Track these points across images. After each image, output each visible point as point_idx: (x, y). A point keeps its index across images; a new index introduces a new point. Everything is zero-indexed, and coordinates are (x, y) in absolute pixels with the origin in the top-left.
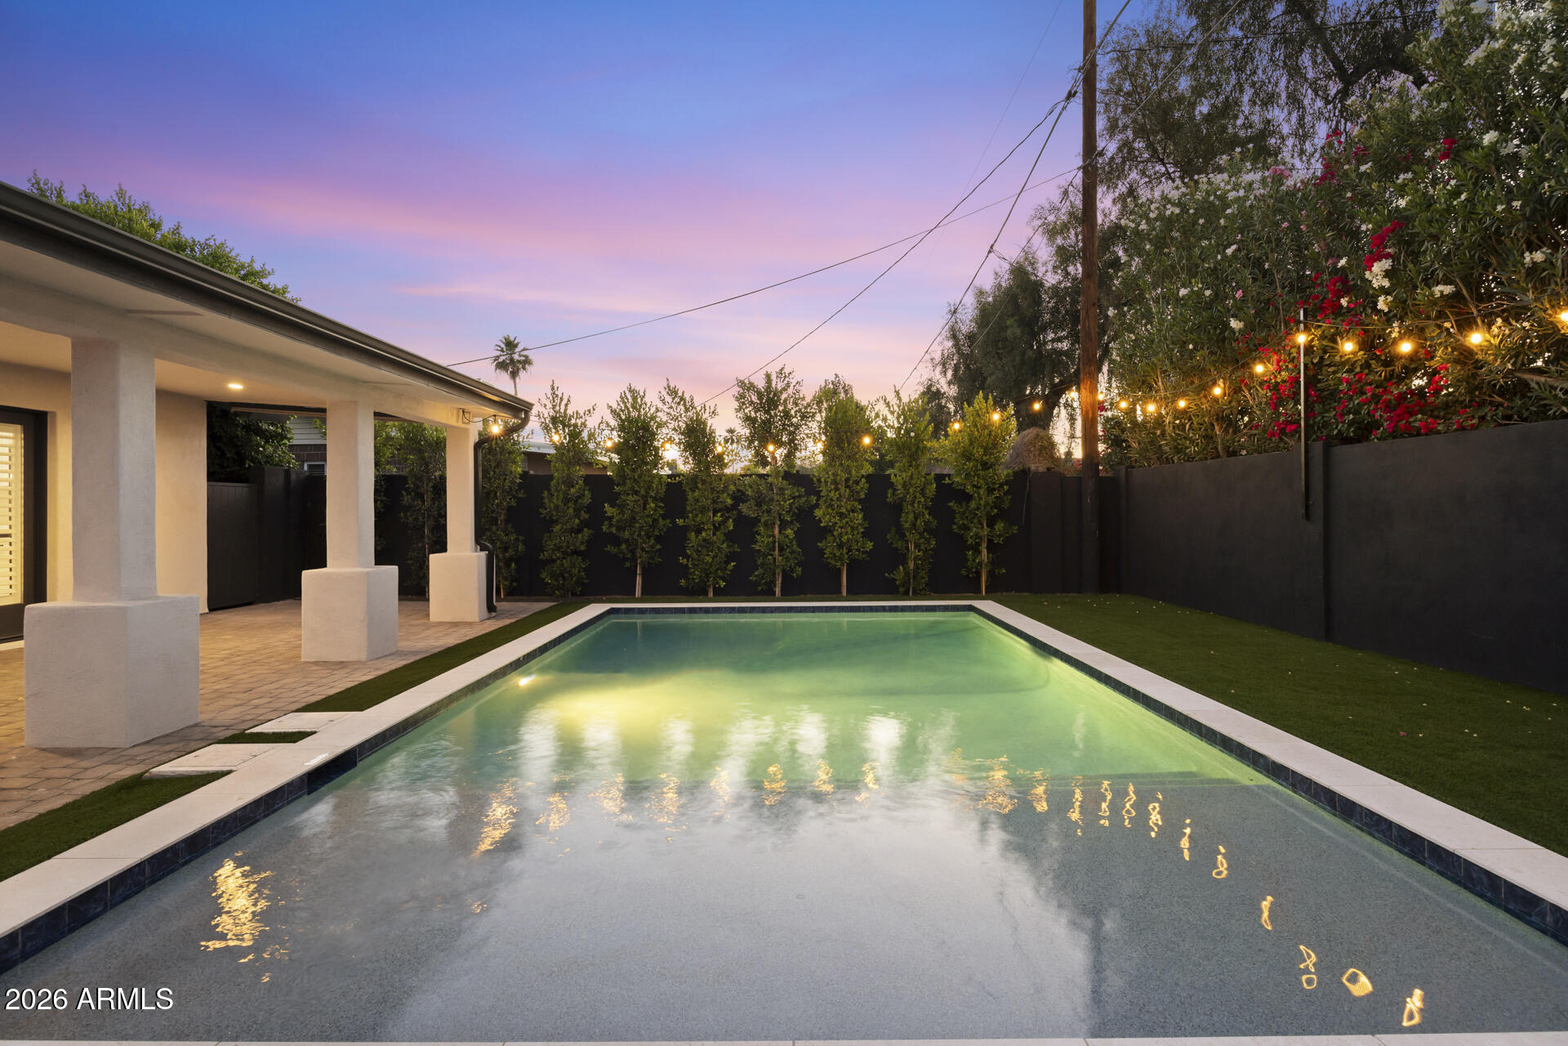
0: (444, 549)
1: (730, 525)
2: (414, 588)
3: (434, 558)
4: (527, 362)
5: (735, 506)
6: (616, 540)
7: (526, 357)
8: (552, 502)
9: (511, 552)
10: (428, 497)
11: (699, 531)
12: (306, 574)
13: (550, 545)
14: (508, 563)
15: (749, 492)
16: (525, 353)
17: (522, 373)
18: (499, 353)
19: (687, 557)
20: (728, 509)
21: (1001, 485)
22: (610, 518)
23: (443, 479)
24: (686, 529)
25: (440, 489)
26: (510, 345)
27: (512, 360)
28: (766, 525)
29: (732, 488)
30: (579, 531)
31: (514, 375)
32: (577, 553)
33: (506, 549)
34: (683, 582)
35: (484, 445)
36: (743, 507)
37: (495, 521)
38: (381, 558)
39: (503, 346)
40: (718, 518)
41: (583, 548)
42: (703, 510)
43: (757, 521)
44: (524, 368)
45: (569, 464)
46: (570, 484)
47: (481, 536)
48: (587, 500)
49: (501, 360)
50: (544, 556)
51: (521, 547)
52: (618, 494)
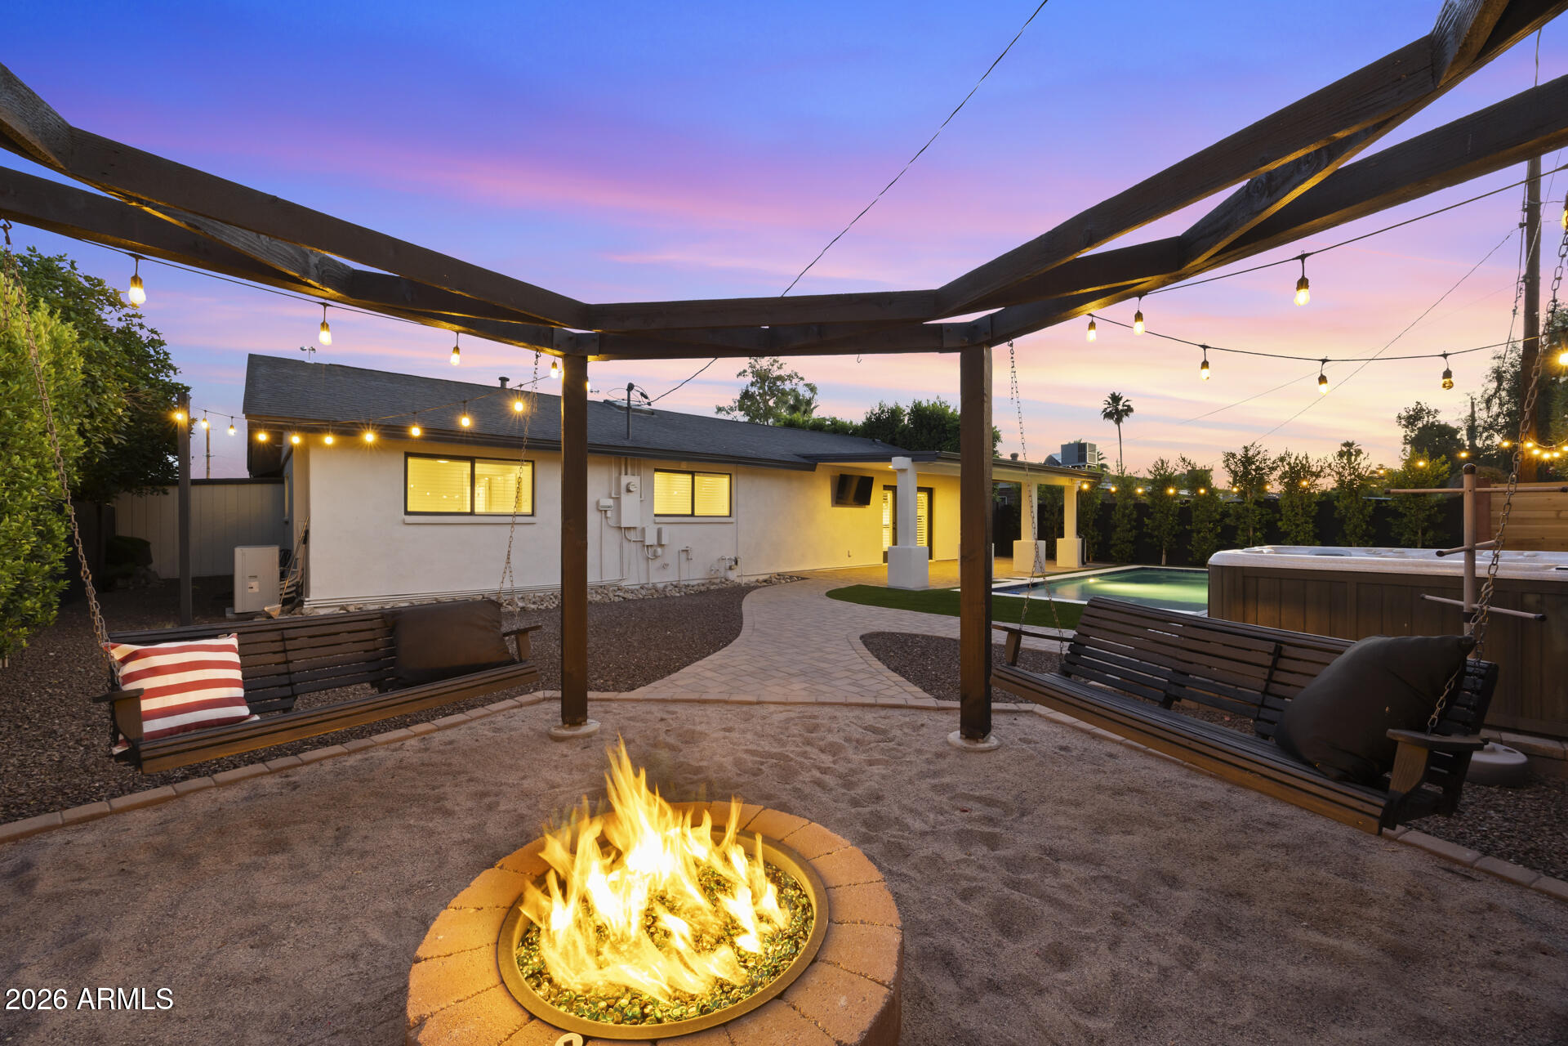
0: (1063, 537)
1: (1219, 530)
2: (1051, 555)
3: (1059, 540)
4: (1129, 410)
5: (1221, 520)
6: (1151, 536)
7: (1129, 406)
8: (1116, 516)
9: (1095, 540)
10: (1056, 514)
11: (1199, 532)
12: (1015, 542)
13: (1115, 537)
14: (1094, 545)
15: (1231, 511)
16: (1127, 403)
17: (1125, 419)
18: (1106, 406)
19: (1193, 546)
20: (1218, 521)
21: (1432, 507)
22: (1147, 525)
23: (1063, 506)
24: (1192, 531)
25: (1061, 511)
26: (1115, 399)
27: (1117, 409)
28: (1243, 530)
29: (1220, 510)
30: (1130, 531)
31: (1118, 421)
32: (1130, 542)
33: (1092, 539)
34: (1190, 559)
35: (1080, 493)
36: (1227, 521)
37: (1087, 525)
38: (1040, 538)
39: (1110, 400)
40: (1211, 525)
41: (1132, 539)
42: (1202, 522)
43: (1236, 528)
44: (1127, 415)
45: (1125, 499)
46: (1126, 508)
47: (1080, 531)
48: (1135, 516)
49: (1108, 410)
50: (1112, 542)
51: (1100, 538)
52: (1152, 513)
